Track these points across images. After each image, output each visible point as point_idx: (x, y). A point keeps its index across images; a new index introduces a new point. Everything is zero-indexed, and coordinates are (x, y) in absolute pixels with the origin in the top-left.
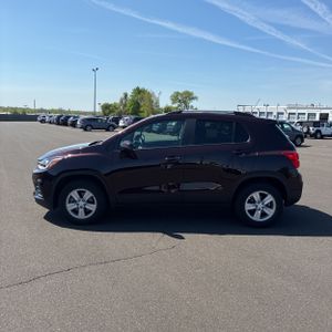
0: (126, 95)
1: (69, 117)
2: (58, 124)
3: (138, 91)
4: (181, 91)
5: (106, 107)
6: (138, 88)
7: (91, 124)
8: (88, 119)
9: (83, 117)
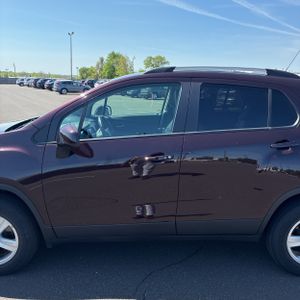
0: (102, 60)
1: (46, 80)
2: (35, 87)
3: (114, 56)
4: (153, 56)
5: (83, 71)
6: (113, 53)
7: (66, 87)
8: (64, 83)
9: (59, 80)
